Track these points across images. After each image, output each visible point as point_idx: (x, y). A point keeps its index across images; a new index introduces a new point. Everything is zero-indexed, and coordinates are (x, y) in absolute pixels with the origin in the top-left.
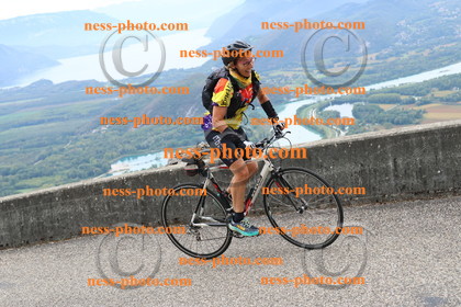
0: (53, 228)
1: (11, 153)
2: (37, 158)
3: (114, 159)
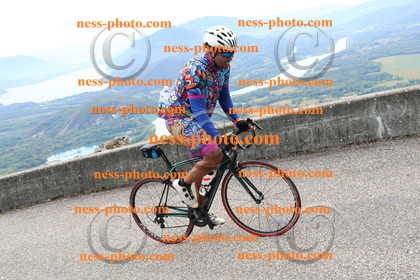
0: (18, 200)
3: (49, 154)
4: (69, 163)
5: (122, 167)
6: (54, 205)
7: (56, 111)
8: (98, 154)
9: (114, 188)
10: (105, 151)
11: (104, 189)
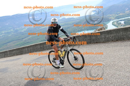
3: (77, 32)
5: (103, 36)
7: (79, 20)
8: (96, 32)
9: (100, 43)
10: (98, 31)
11: (97, 43)
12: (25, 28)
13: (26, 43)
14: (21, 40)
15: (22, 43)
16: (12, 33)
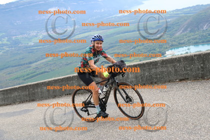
0: (156, 78)
1: (121, 45)
2: (132, 48)
3: (167, 49)
4: (195, 55)
6: (181, 84)
7: (175, 18)
12: (36, 36)
13: (37, 75)
14: (26, 66)
15: (28, 75)
16: (4, 47)
